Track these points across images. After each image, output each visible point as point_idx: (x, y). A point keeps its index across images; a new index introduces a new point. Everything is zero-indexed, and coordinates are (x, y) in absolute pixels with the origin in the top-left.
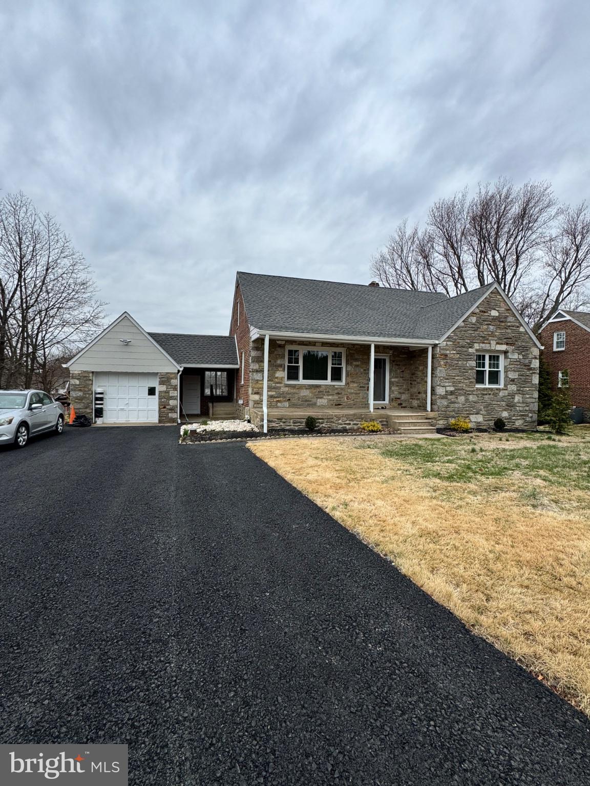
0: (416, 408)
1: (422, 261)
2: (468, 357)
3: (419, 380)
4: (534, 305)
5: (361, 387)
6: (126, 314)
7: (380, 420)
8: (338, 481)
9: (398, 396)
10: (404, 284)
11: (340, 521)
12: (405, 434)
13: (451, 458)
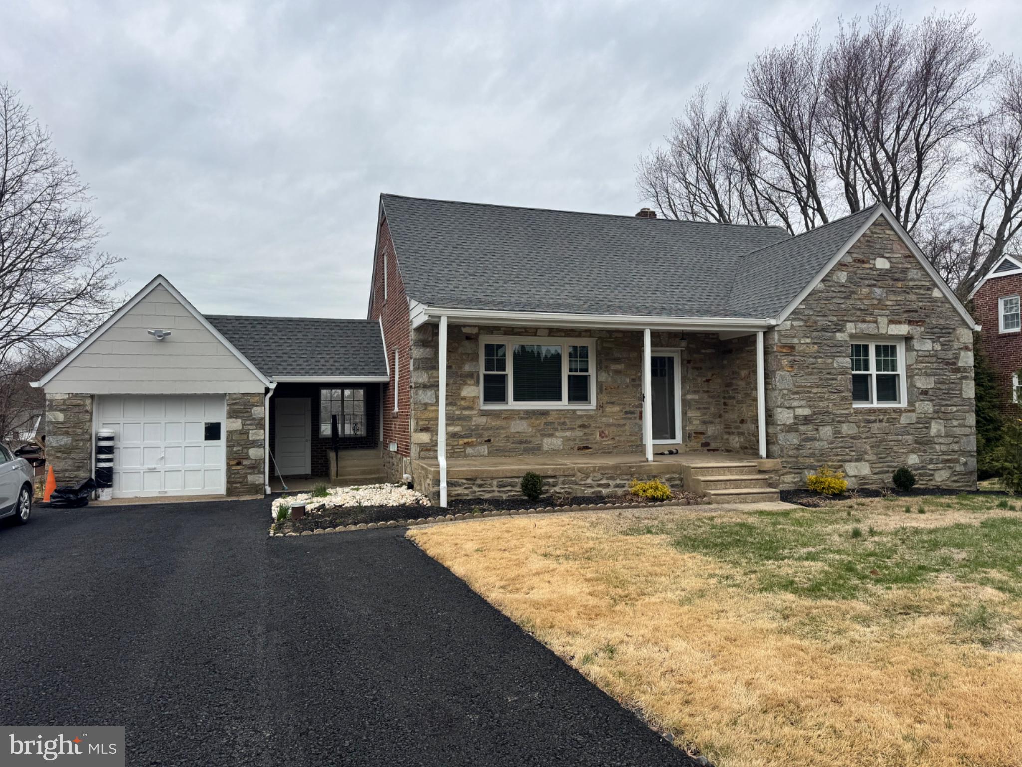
0: (738, 452)
1: (737, 166)
2: (834, 349)
3: (739, 397)
4: (956, 247)
5: (626, 413)
6: (159, 281)
7: (668, 476)
8: (593, 601)
9: (700, 428)
10: (703, 210)
11: (601, 685)
12: (718, 503)
13: (813, 550)
